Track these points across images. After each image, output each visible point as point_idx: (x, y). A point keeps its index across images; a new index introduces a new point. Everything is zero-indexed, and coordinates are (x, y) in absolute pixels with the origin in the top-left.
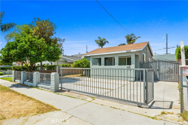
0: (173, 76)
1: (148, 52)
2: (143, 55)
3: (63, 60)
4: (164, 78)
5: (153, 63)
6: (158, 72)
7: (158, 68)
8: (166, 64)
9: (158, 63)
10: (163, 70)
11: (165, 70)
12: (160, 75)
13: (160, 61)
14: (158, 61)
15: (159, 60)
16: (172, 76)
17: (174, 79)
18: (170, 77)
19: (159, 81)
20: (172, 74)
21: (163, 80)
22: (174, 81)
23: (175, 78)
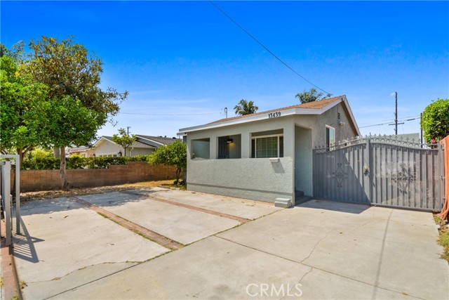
0: (416, 191)
1: (344, 122)
2: (328, 130)
3: (147, 146)
4: (385, 198)
5: (352, 153)
6: (367, 178)
7: (366, 167)
8: (392, 154)
9: (366, 151)
10: (384, 173)
11: (389, 172)
12: (374, 189)
13: (374, 144)
14: (367, 146)
15: (372, 141)
16: (412, 193)
17: (418, 201)
18: (407, 195)
19: (371, 206)
20: (412, 185)
21: (384, 203)
22: (418, 207)
23: (422, 201)
